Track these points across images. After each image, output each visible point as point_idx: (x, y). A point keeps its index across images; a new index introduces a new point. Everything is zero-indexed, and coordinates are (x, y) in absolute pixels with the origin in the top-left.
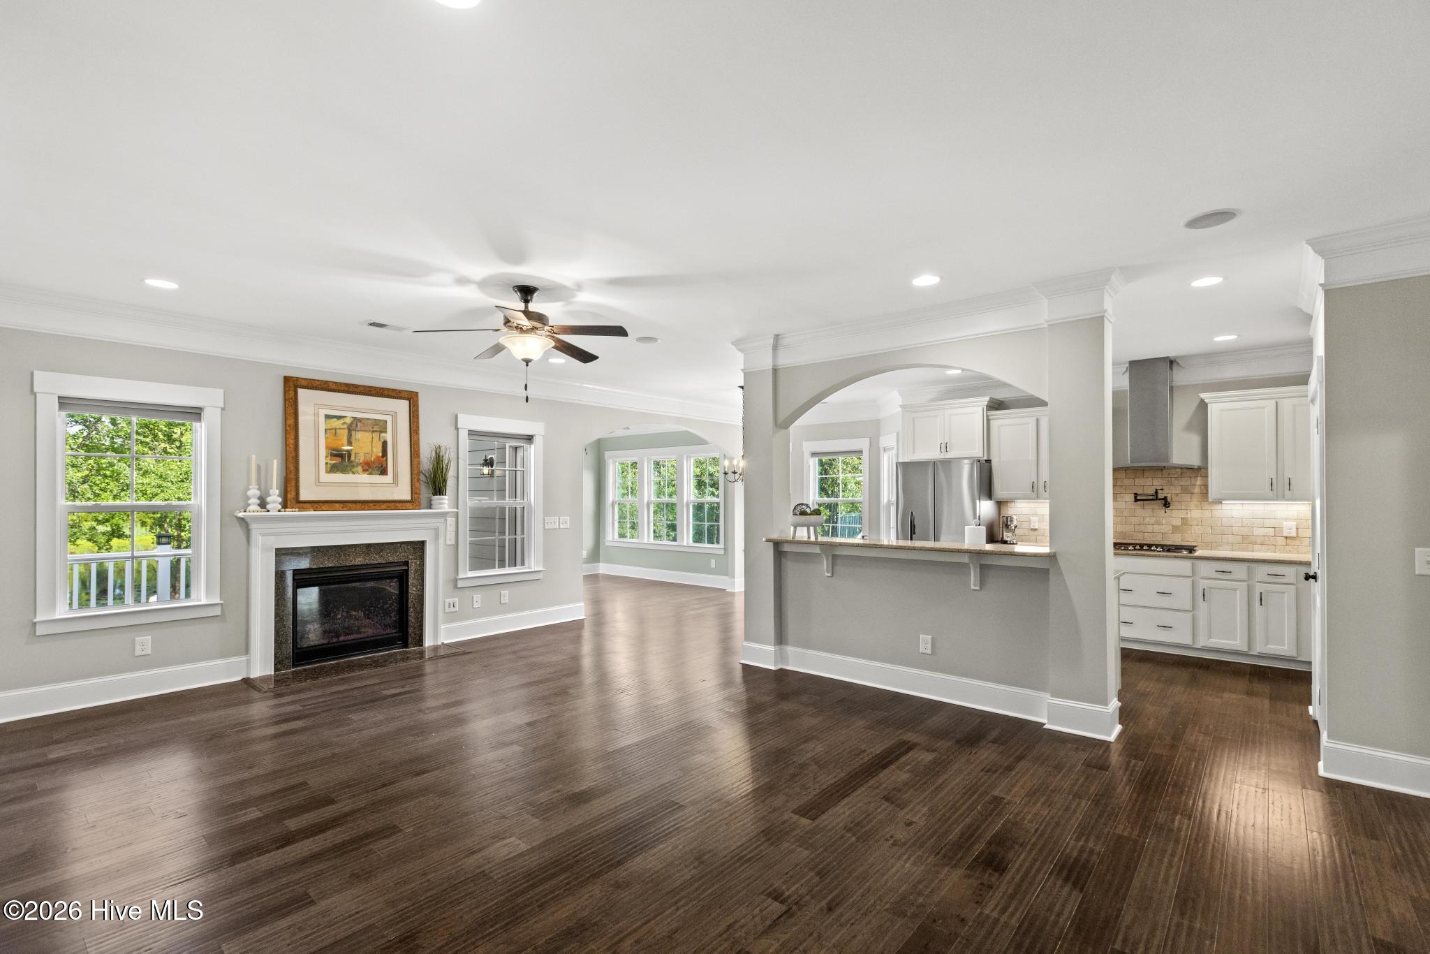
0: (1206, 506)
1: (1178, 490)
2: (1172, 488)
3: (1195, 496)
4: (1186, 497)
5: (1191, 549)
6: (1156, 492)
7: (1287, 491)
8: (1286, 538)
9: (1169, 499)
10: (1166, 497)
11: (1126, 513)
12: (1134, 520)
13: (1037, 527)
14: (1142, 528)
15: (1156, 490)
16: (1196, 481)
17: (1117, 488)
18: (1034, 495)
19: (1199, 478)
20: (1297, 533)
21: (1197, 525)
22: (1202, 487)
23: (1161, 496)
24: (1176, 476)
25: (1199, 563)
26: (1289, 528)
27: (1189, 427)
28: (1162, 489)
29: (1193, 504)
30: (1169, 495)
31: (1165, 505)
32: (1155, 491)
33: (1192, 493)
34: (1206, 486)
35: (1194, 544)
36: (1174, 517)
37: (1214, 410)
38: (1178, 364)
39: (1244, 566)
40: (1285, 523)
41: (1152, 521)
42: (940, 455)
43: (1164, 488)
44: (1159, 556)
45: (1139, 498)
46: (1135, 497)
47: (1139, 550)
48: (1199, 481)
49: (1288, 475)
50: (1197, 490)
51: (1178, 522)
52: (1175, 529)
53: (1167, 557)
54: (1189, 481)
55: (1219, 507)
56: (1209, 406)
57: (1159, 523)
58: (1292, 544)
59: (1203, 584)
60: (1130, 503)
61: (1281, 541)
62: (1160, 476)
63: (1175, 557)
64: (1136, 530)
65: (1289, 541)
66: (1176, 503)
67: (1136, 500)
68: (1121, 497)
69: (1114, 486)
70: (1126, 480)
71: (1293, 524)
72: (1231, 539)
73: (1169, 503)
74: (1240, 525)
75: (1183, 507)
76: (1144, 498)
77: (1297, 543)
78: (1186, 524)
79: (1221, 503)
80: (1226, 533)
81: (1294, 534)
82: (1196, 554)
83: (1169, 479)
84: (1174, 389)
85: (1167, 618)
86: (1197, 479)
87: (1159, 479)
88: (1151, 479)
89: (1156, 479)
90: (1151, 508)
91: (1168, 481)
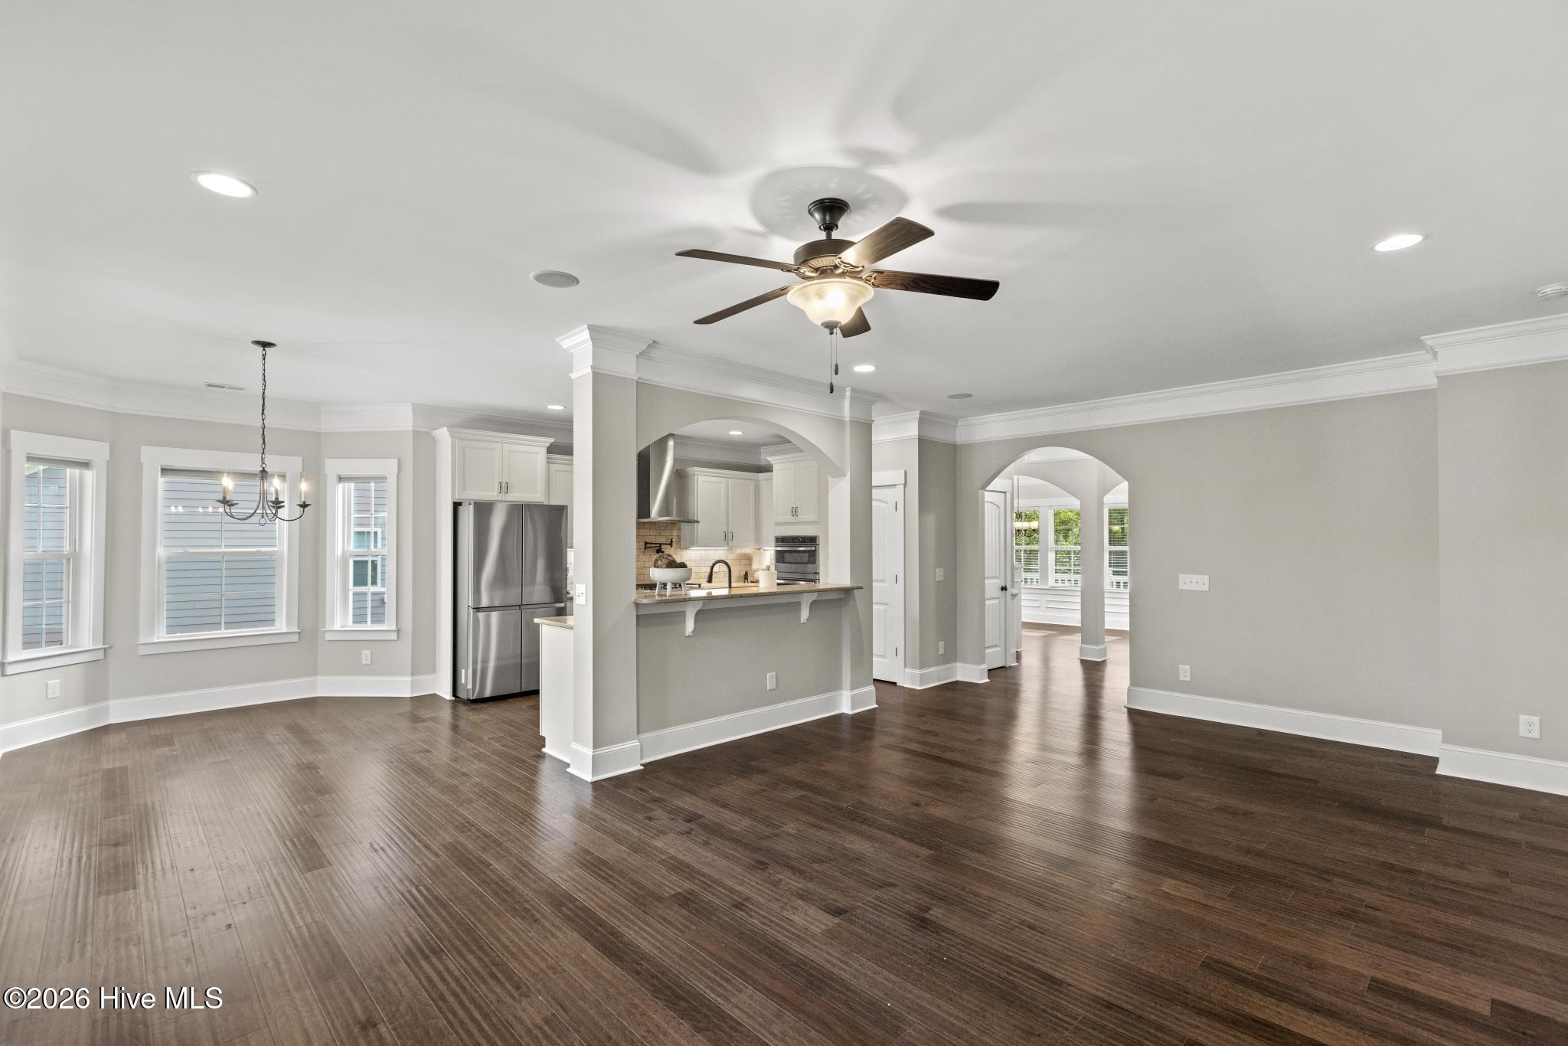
0: (679, 550)
11: (639, 558)
16: (674, 533)
19: (676, 531)
22: (677, 537)
24: (664, 529)
42: (499, 496)
68: (639, 545)
86: (674, 531)
87: (654, 530)
88: (649, 530)
89: (652, 530)
90: (649, 554)
91: (659, 532)
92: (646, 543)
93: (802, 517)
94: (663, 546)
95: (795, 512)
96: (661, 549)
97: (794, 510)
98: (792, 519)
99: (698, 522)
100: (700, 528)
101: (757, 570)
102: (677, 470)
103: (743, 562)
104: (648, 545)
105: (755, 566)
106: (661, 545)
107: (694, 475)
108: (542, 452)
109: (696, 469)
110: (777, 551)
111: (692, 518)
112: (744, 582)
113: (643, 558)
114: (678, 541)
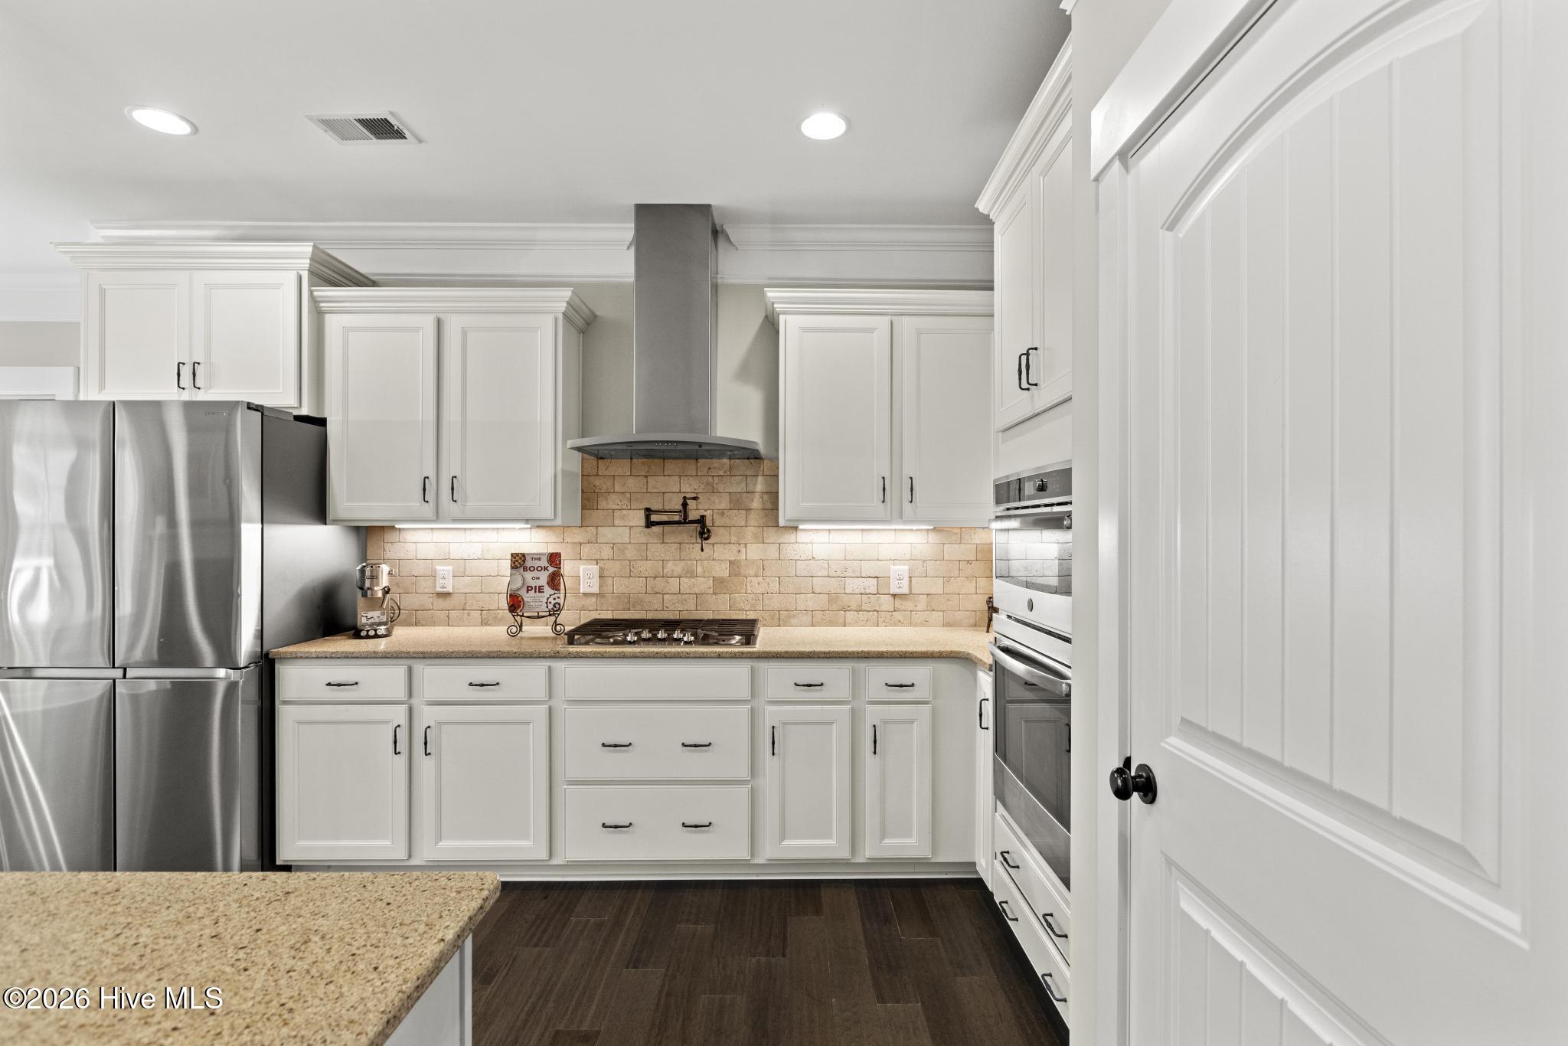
0: (771, 534)
1: (723, 503)
2: (715, 498)
3: (753, 515)
4: (738, 517)
5: (747, 630)
6: (685, 505)
7: (906, 505)
8: (894, 596)
9: (708, 523)
10: (703, 517)
11: (631, 553)
12: (645, 567)
13: (450, 589)
14: (660, 584)
15: (685, 497)
16: (755, 484)
18: (428, 510)
19: (760, 478)
20: (910, 588)
21: (756, 576)
22: (766, 497)
23: (693, 515)
24: (721, 473)
25: (763, 666)
26: (898, 577)
27: (743, 373)
28: (695, 498)
29: (750, 532)
30: (708, 514)
31: (701, 534)
32: (682, 501)
33: (748, 510)
34: (773, 496)
35: (751, 616)
36: (717, 558)
37: (790, 326)
38: (728, 239)
39: (844, 669)
40: (892, 567)
41: (678, 568)
42: (180, 395)
43: (699, 495)
44: (687, 656)
45: (654, 518)
46: (647, 517)
47: (649, 640)
48: (760, 485)
49: (908, 471)
50: (756, 503)
51: (722, 570)
52: (719, 584)
53: (703, 656)
54: (743, 485)
55: (790, 537)
56: (782, 318)
57: (692, 574)
58: (903, 608)
59: (772, 715)
60: (638, 530)
61: (886, 602)
62: (694, 473)
63: (720, 656)
64: (649, 590)
65: (898, 603)
66: (722, 530)
67: (649, 524)
68: (623, 518)
70: (631, 481)
71: (903, 569)
72: (808, 602)
73: (709, 531)
74: (825, 574)
75: (733, 539)
76: (664, 518)
77: (909, 605)
78: (737, 575)
79: (796, 528)
81: (905, 590)
82: (759, 646)
83: (710, 479)
84: (720, 289)
85: (700, 805)
86: (756, 481)
87: (691, 478)
88: (677, 479)
89: (686, 478)
90: (677, 541)
91: (708, 484)
92: (648, 512)
102: (766, 317)
108: (289, 281)
113: (657, 550)
114: (769, 506)
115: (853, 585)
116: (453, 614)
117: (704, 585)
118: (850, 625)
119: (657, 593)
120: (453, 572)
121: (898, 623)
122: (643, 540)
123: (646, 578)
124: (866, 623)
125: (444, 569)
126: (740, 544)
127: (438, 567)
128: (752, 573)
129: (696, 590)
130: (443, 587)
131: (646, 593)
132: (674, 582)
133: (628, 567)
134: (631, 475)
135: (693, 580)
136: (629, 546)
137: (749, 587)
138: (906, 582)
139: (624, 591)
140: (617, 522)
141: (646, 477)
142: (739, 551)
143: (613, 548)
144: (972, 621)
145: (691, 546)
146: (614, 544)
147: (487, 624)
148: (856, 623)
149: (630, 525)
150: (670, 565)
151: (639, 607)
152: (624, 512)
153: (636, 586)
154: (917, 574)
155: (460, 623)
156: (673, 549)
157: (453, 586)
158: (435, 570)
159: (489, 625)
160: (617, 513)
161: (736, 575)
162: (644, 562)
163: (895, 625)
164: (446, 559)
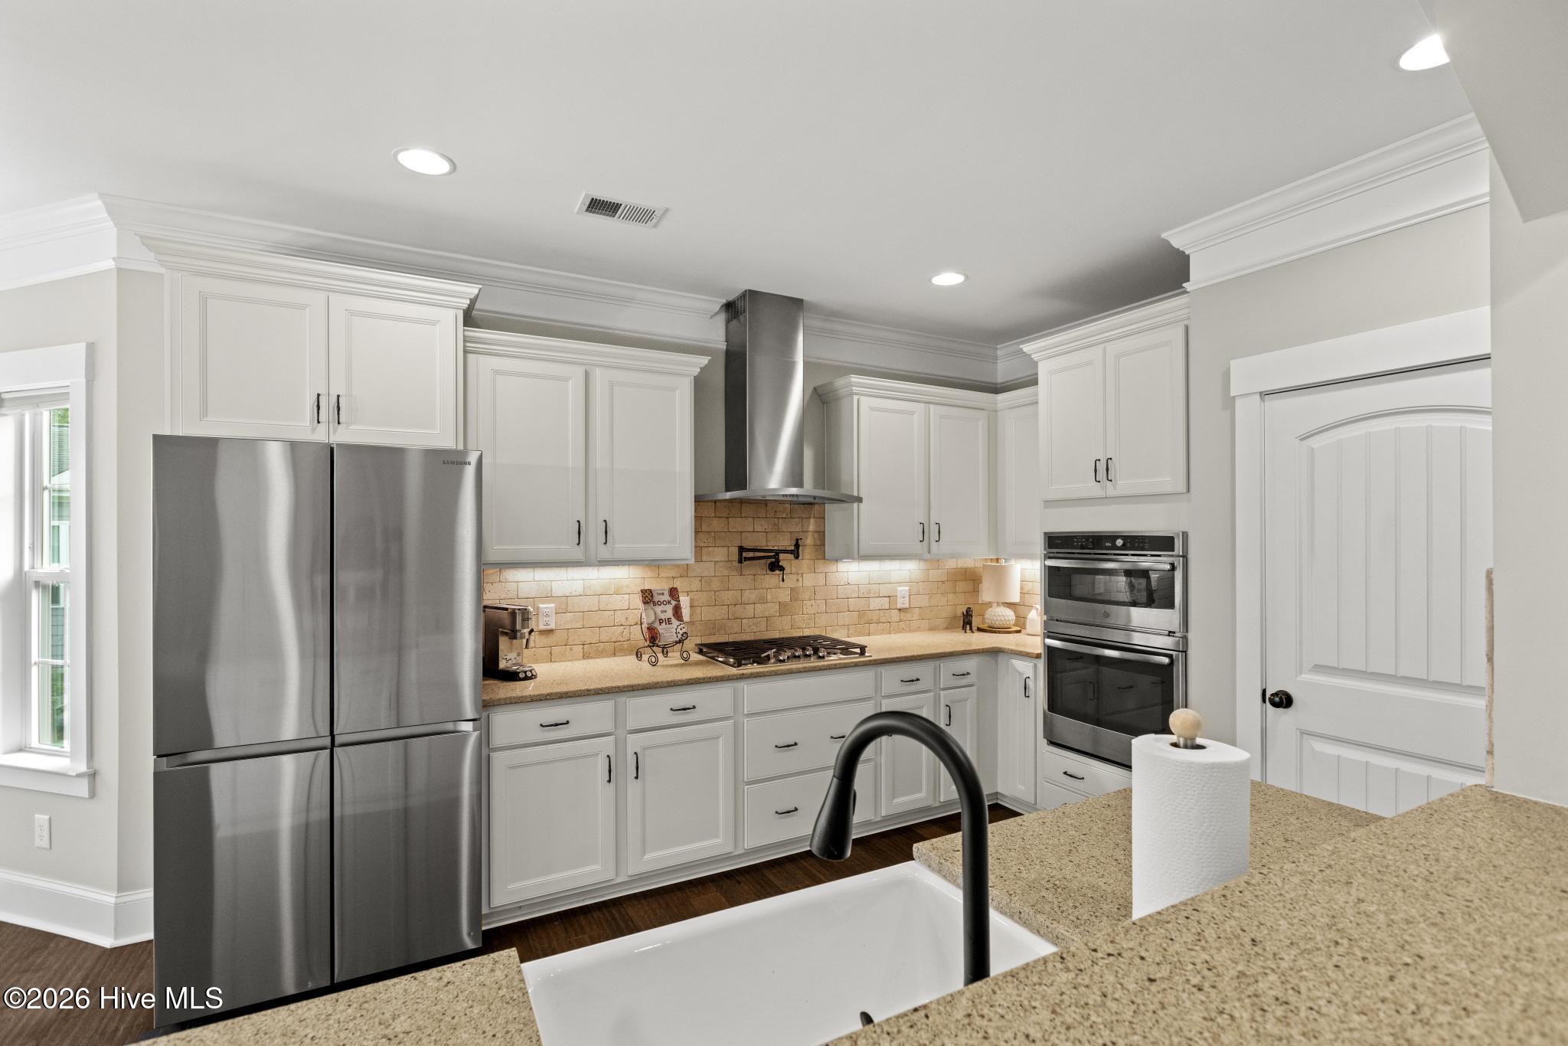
0: (820, 563)
1: (786, 541)
2: (782, 537)
8: (900, 610)
11: (715, 585)
12: (727, 596)
13: (552, 626)
14: (739, 610)
16: (808, 525)
17: (701, 535)
19: (812, 520)
20: (910, 603)
21: (810, 600)
22: (816, 535)
24: (784, 516)
25: (883, 671)
26: (902, 595)
29: (806, 565)
31: (773, 567)
34: (823, 533)
36: (784, 587)
40: (898, 589)
41: (749, 595)
42: (314, 430)
43: (768, 535)
44: (835, 667)
45: (747, 554)
46: (740, 554)
48: (812, 525)
49: (937, 519)
50: (811, 540)
51: (784, 596)
52: (783, 608)
53: (846, 666)
55: (836, 567)
57: (763, 601)
58: (905, 619)
60: (721, 564)
61: (895, 615)
62: (763, 515)
64: (731, 616)
65: (902, 615)
67: (741, 560)
68: (709, 554)
69: (697, 532)
70: (720, 524)
71: (903, 590)
74: (856, 595)
75: (794, 570)
77: (908, 616)
79: (839, 560)
80: (842, 610)
81: (907, 606)
83: (777, 521)
86: (809, 523)
87: (762, 520)
88: (751, 520)
89: (758, 520)
90: (751, 573)
91: (774, 524)
92: (742, 549)
93: (1124, 484)
94: (782, 556)
95: (1103, 470)
96: (778, 561)
97: (1102, 467)
98: (1094, 489)
99: (859, 500)
100: (866, 513)
101: (989, 605)
102: (815, 389)
103: (962, 586)
104: (745, 555)
105: (986, 595)
106: (777, 553)
107: (852, 394)
108: (450, 319)
109: (855, 379)
110: (1050, 568)
111: (849, 493)
112: (964, 628)
113: (737, 581)
114: (818, 543)
115: (875, 603)
116: (556, 650)
117: (773, 609)
118: (874, 634)
119: (736, 618)
120: (556, 609)
121: (902, 631)
122: (726, 573)
123: (728, 605)
124: (883, 632)
125: (547, 607)
126: (798, 574)
127: (541, 606)
128: (807, 598)
129: (767, 614)
130: (547, 624)
131: (728, 619)
132: (750, 608)
133: (713, 597)
134: (715, 517)
135: (764, 606)
136: (714, 578)
137: (804, 609)
138: (907, 598)
139: (711, 618)
140: (704, 558)
141: (727, 518)
142: (798, 580)
143: (701, 581)
144: (945, 625)
145: (762, 577)
146: (702, 577)
147: (589, 657)
148: (876, 633)
149: (715, 559)
150: (747, 594)
151: (722, 631)
152: (710, 549)
153: (718, 613)
154: (913, 593)
155: (563, 658)
156: (749, 580)
157: (556, 623)
158: (538, 607)
159: (591, 658)
160: (705, 550)
161: (796, 600)
162: (727, 592)
163: (901, 632)
164: (548, 597)
